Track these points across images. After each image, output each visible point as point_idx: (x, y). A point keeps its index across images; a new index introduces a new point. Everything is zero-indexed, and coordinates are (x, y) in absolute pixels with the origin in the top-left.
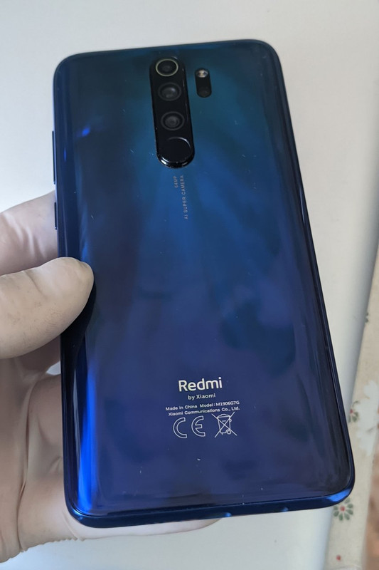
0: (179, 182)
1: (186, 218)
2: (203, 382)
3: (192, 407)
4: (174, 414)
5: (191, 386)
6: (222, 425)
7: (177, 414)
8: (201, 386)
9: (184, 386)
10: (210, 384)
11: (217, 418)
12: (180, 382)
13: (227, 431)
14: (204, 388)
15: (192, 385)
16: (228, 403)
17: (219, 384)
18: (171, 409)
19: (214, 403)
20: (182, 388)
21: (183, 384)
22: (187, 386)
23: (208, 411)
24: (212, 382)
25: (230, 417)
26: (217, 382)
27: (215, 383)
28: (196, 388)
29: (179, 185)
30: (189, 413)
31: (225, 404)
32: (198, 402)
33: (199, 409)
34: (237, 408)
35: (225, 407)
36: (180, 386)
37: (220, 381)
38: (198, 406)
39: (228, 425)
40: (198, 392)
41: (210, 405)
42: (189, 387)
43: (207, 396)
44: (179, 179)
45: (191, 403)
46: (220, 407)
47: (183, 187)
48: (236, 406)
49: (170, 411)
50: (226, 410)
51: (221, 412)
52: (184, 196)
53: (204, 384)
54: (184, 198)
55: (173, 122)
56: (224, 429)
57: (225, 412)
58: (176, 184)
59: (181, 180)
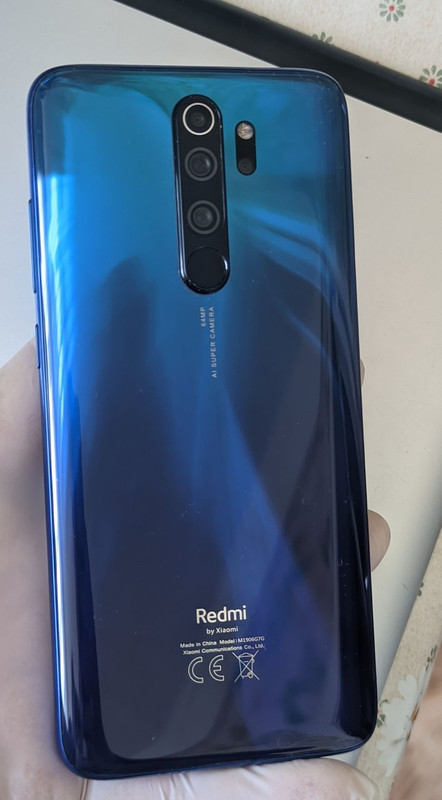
0: (207, 317)
1: (214, 376)
2: (224, 611)
3: (210, 643)
4: (190, 653)
5: (211, 617)
6: (243, 667)
7: (194, 652)
8: (222, 616)
9: (202, 616)
10: (232, 614)
11: (239, 658)
12: (198, 610)
13: (248, 675)
14: (225, 620)
15: (212, 615)
16: (252, 639)
17: (243, 615)
18: (187, 646)
19: (236, 638)
20: (201, 619)
21: (201, 613)
22: (206, 617)
23: (229, 649)
24: (235, 612)
25: (253, 656)
26: (240, 611)
27: (238, 613)
28: (216, 619)
29: (208, 322)
30: (207, 651)
31: (248, 640)
32: (217, 637)
33: (219, 646)
34: (261, 646)
35: (248, 643)
36: (198, 616)
37: (245, 611)
38: (218, 642)
39: (250, 666)
40: (218, 624)
41: (232, 642)
42: (209, 617)
43: (228, 630)
44: (207, 312)
45: (209, 638)
46: (242, 644)
47: (212, 325)
48: (260, 642)
49: (185, 649)
50: (249, 647)
51: (244, 651)
52: (213, 340)
53: (226, 614)
54: (213, 344)
56: (247, 671)
57: (248, 651)
58: (203, 320)
59: (211, 315)
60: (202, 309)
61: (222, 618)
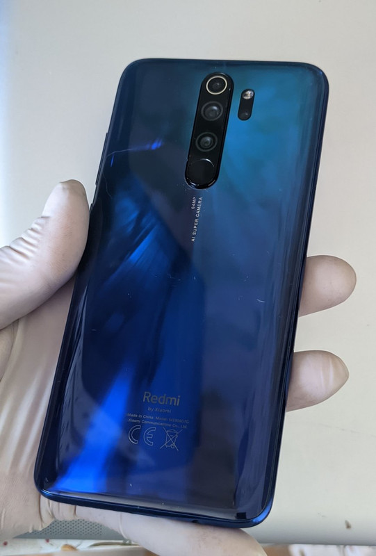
1: (193, 240)
4: (133, 421)
6: (168, 439)
9: (148, 397)
12: (146, 393)
13: (172, 445)
15: (155, 398)
16: (180, 421)
17: (177, 402)
18: (132, 416)
19: (168, 418)
21: (147, 395)
22: (150, 398)
23: (161, 424)
24: (171, 399)
25: (177, 433)
26: (175, 399)
27: (173, 400)
29: (196, 207)
30: (146, 422)
31: (176, 420)
32: (155, 414)
33: (154, 421)
35: (177, 423)
36: (145, 397)
37: (179, 400)
39: (173, 440)
40: (157, 405)
41: (165, 419)
42: (152, 399)
43: (164, 411)
44: (197, 201)
46: (172, 423)
47: (199, 209)
50: (176, 426)
51: (171, 428)
53: (164, 399)
54: (196, 220)
55: (207, 142)
56: (170, 443)
57: (175, 428)
58: (194, 205)
59: (200, 202)
60: (194, 198)
61: (161, 401)
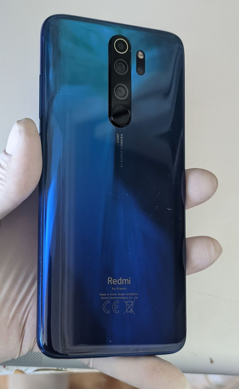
0: (120, 139)
2: (121, 279)
3: (113, 294)
4: (104, 298)
6: (128, 307)
7: (106, 298)
9: (110, 281)
10: (124, 281)
11: (126, 303)
12: (109, 278)
13: (130, 311)
15: (115, 281)
16: (133, 294)
17: (129, 282)
19: (125, 293)
21: (110, 279)
22: (112, 281)
23: (122, 298)
24: (125, 280)
25: (133, 302)
27: (127, 281)
28: (117, 283)
30: (112, 298)
31: (131, 294)
32: (117, 292)
33: (117, 296)
34: (137, 298)
35: (131, 296)
36: (109, 281)
38: (117, 294)
39: (131, 307)
40: (118, 286)
41: (123, 294)
42: (113, 282)
43: (122, 289)
45: (113, 292)
46: (128, 296)
48: (136, 296)
49: (102, 296)
50: (131, 298)
51: (128, 299)
53: (121, 281)
55: (122, 92)
57: (131, 300)
58: (118, 140)
59: (121, 138)
60: (118, 135)
61: (120, 283)
